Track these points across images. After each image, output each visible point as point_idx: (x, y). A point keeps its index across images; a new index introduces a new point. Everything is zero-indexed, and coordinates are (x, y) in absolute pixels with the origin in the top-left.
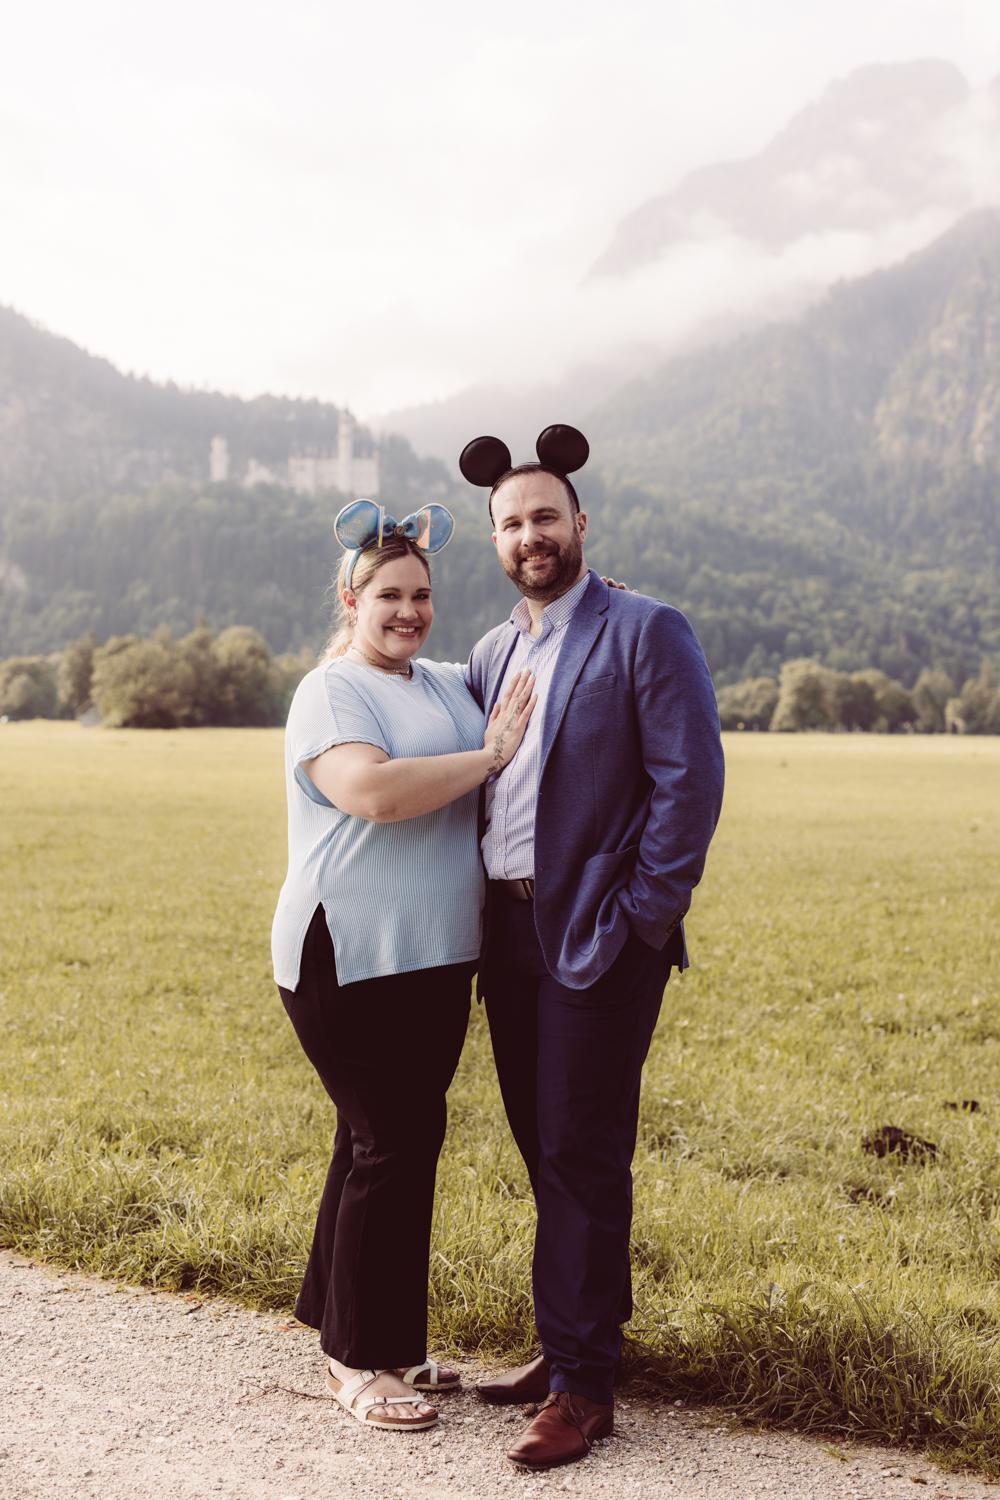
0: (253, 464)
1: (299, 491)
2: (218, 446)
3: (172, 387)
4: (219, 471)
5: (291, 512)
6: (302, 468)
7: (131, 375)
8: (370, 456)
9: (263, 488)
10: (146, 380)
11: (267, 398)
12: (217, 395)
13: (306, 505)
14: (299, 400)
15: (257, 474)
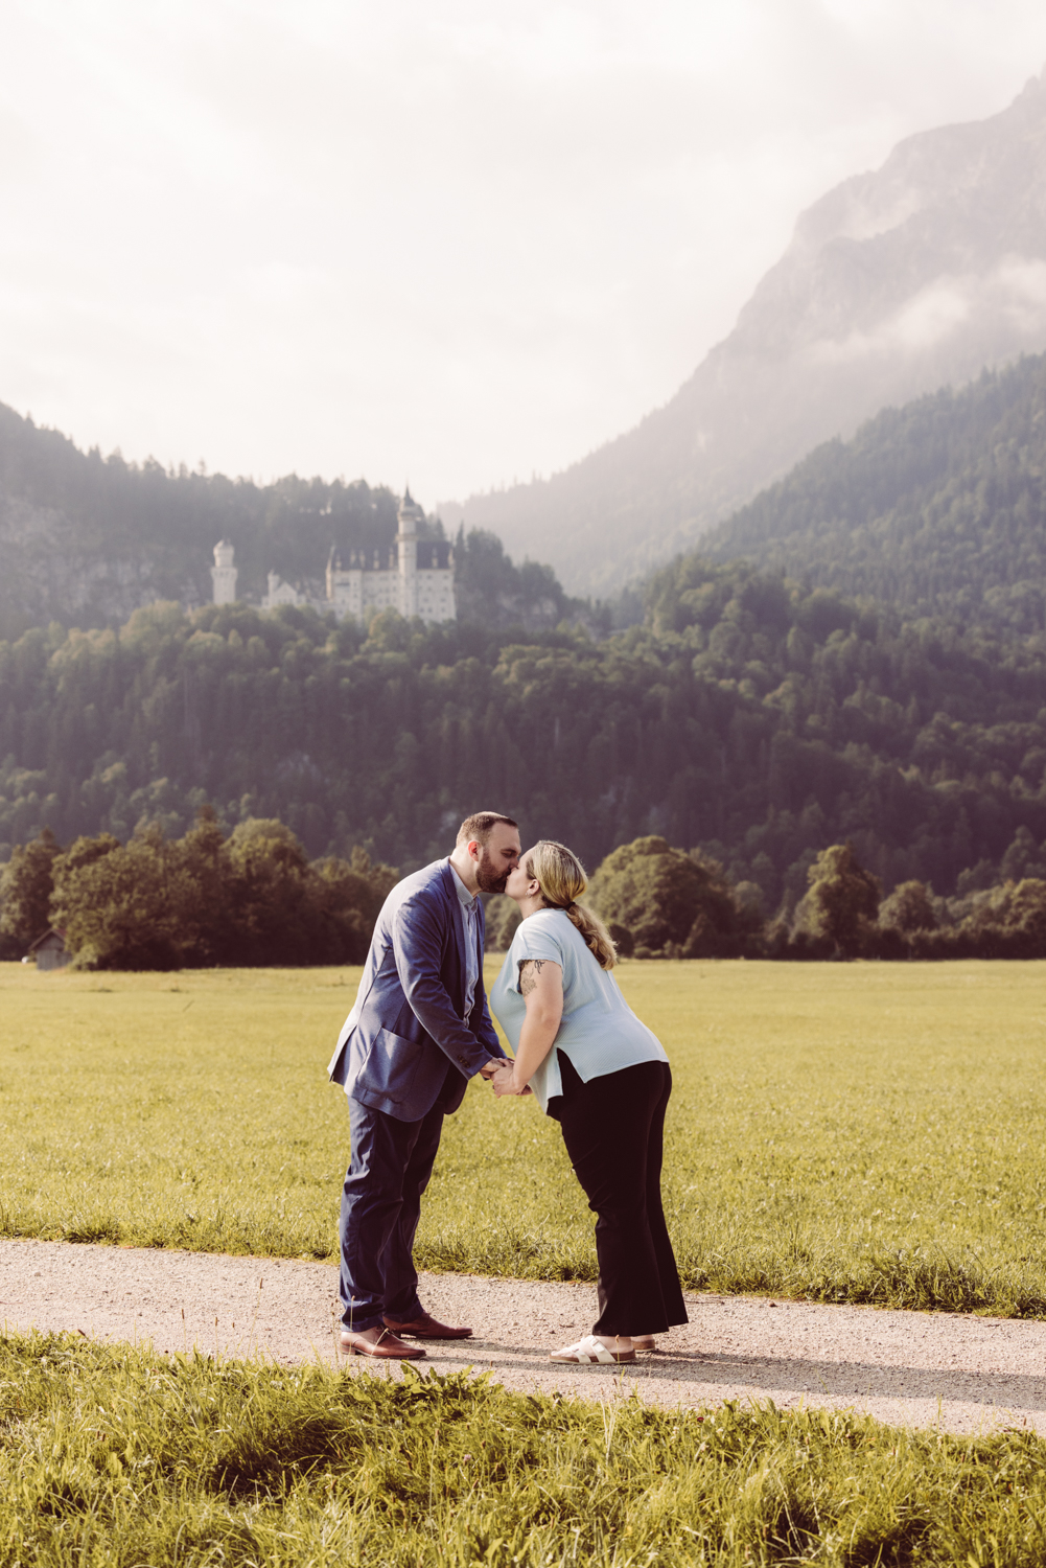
0: (272, 579)
1: (340, 618)
2: (222, 554)
3: (153, 469)
4: (224, 592)
5: (329, 648)
6: (346, 584)
7: (95, 453)
8: (443, 565)
9: (290, 615)
10: (116, 459)
11: (293, 481)
12: (219, 478)
13: (352, 637)
14: (337, 483)
15: (279, 596)
